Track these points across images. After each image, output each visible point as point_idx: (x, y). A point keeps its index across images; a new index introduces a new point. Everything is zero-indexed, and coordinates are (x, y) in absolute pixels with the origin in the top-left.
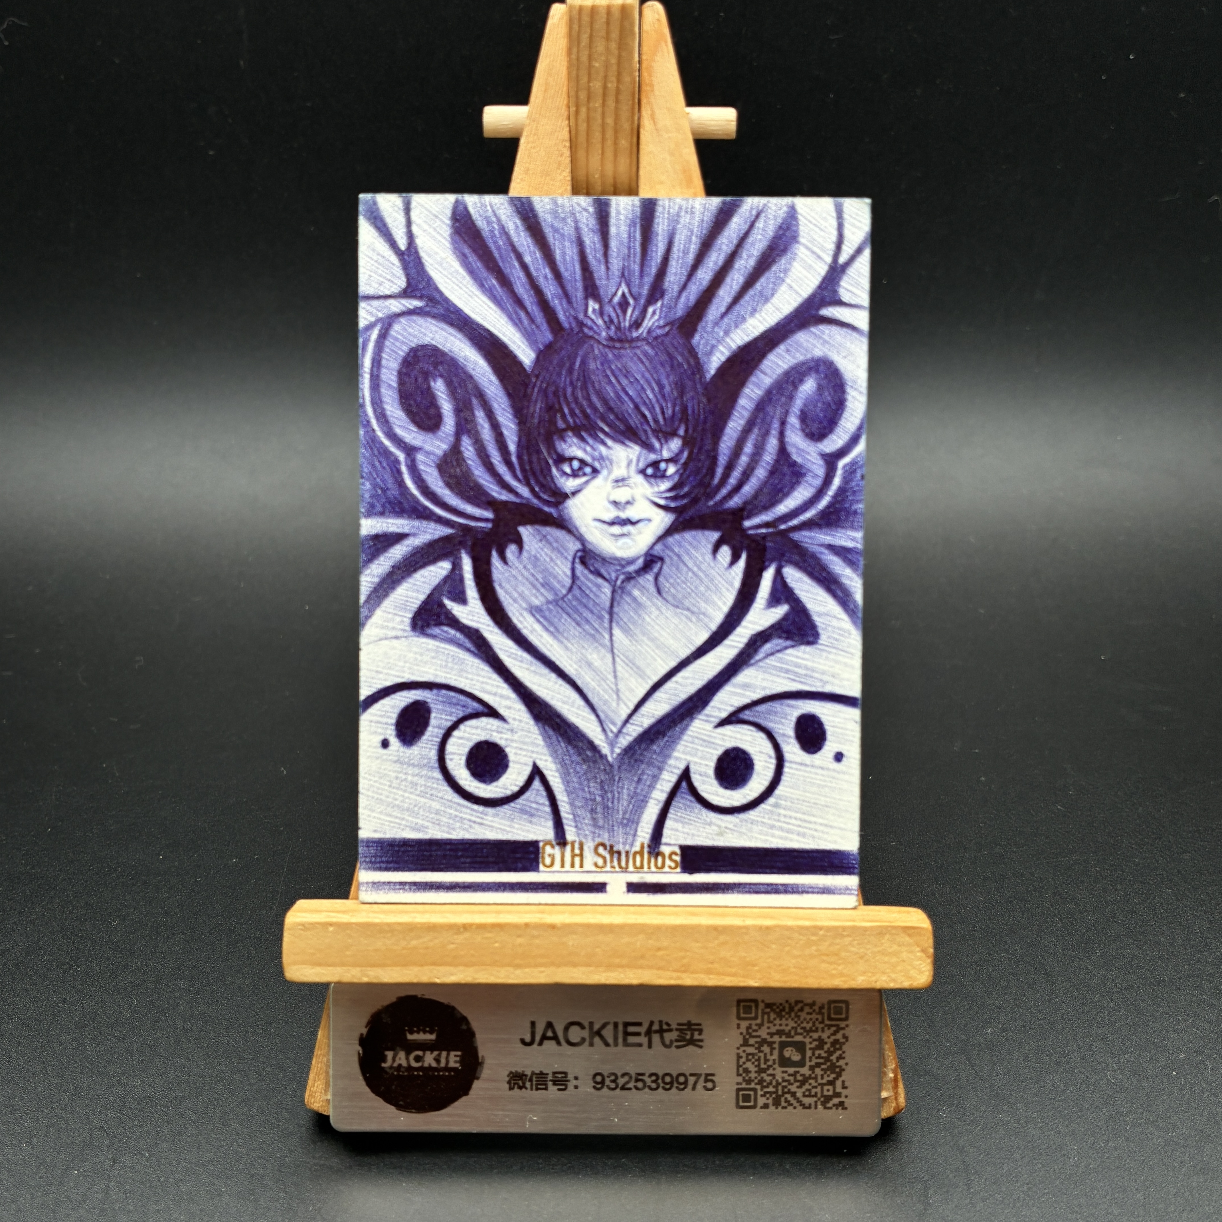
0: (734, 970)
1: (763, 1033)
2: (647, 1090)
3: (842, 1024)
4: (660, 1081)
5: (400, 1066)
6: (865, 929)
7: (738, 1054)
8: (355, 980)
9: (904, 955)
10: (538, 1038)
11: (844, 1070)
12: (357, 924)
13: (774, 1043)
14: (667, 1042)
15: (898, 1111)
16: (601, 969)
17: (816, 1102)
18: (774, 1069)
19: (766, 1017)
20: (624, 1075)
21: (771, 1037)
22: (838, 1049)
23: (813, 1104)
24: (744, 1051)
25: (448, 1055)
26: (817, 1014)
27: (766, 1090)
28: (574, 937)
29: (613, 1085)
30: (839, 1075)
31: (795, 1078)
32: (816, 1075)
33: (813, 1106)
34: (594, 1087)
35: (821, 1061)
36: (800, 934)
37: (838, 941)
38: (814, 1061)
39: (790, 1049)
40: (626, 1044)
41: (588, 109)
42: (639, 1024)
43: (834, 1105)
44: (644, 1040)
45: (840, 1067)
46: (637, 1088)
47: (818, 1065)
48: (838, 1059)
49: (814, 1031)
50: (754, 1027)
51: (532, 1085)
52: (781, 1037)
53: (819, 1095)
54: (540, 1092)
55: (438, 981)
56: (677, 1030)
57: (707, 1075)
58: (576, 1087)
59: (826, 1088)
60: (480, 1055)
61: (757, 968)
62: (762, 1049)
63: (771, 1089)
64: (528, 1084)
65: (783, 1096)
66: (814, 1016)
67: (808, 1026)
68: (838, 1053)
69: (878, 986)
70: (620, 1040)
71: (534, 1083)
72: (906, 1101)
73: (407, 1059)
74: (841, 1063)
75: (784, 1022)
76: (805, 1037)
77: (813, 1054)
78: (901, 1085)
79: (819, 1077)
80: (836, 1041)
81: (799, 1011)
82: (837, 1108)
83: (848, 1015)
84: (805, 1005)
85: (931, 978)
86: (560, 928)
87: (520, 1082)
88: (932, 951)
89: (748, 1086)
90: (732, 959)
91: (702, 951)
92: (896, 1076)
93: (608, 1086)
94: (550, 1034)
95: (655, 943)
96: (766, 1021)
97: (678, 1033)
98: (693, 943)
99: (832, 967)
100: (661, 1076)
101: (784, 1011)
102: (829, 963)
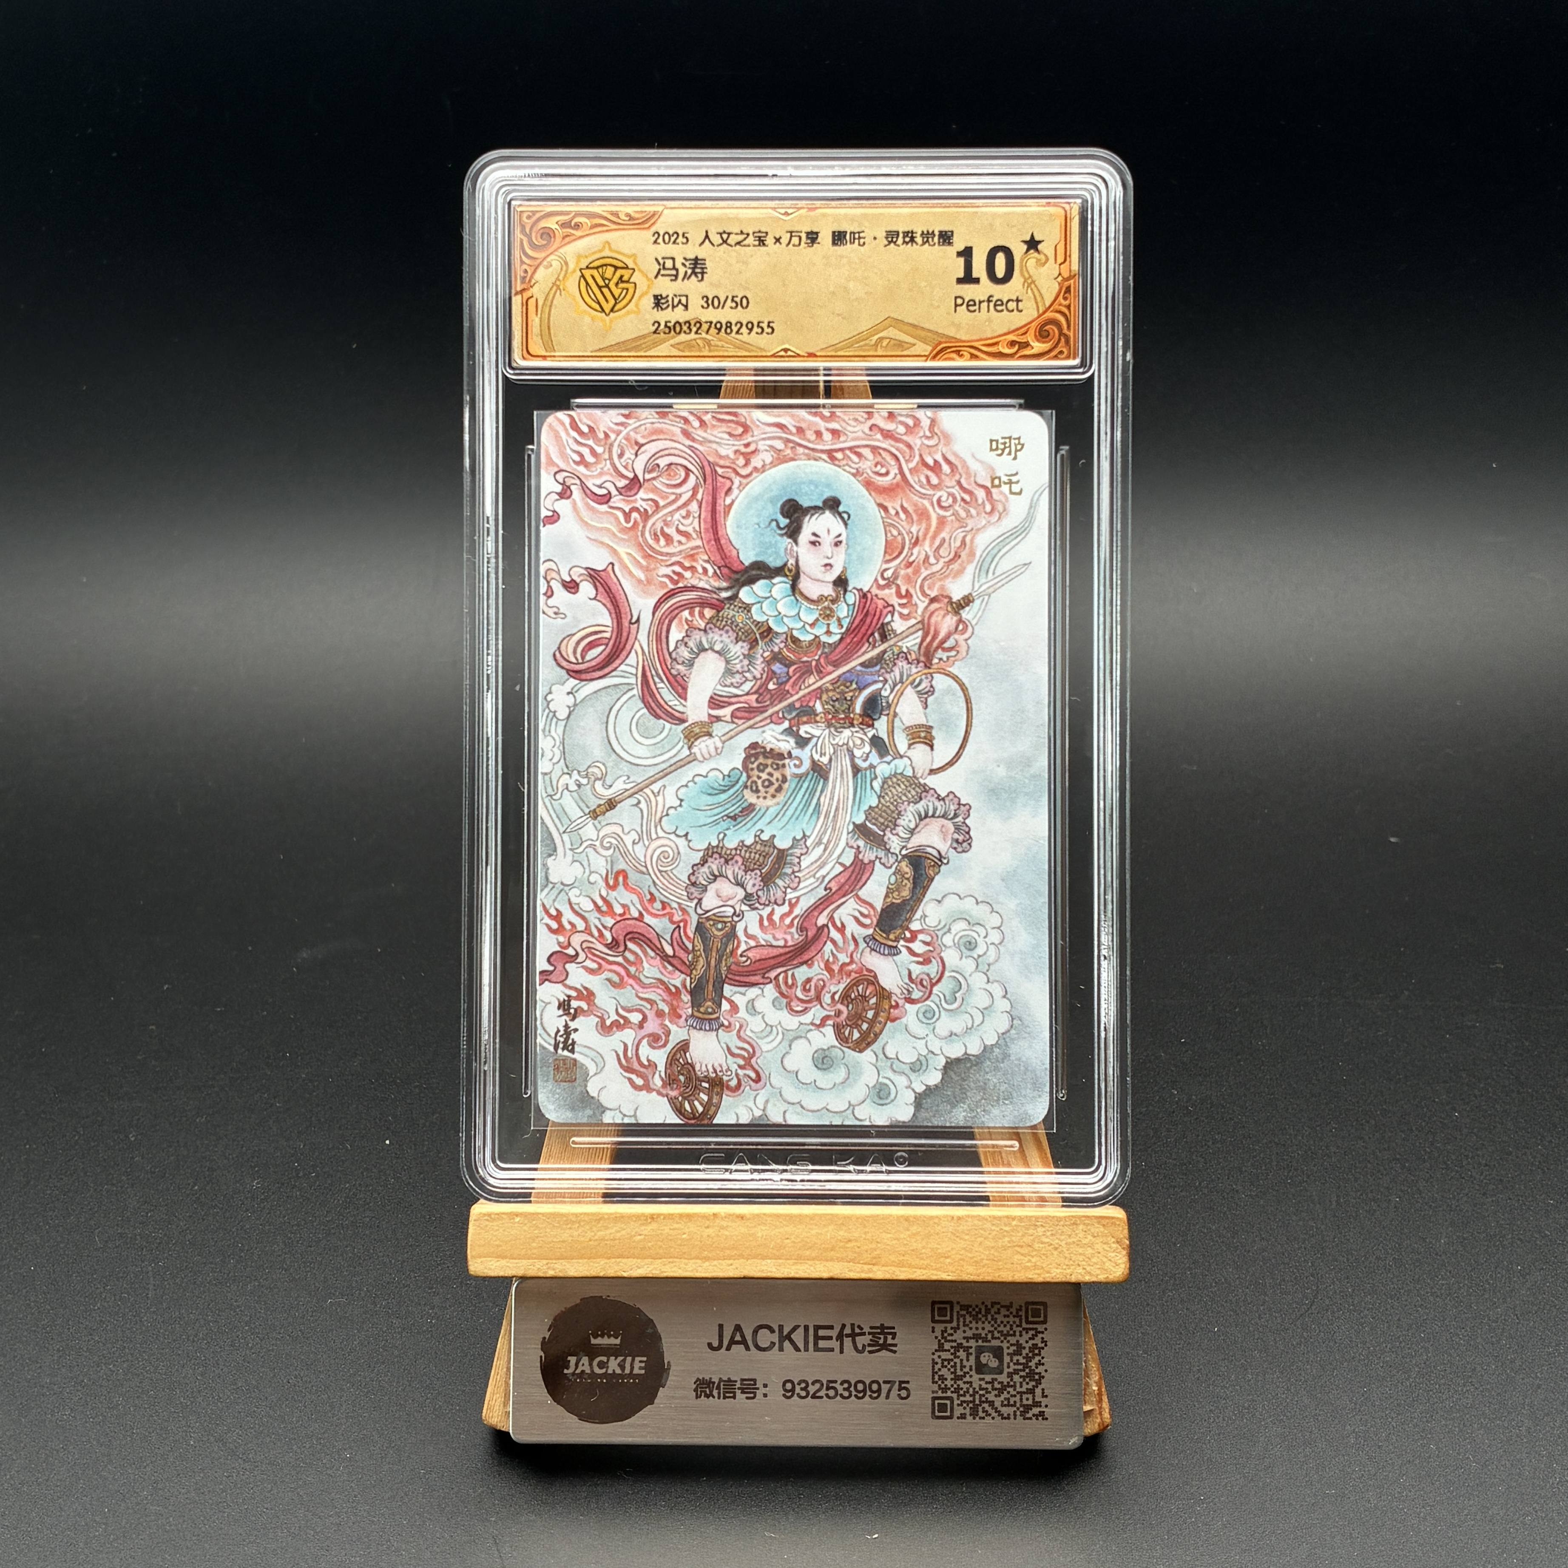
0: (925, 1263)
1: (959, 1336)
2: (838, 1397)
3: (1040, 1328)
4: (852, 1389)
5: (583, 1372)
7: (933, 1360)
8: (541, 1274)
9: (1099, 1247)
10: (726, 1343)
11: (1043, 1377)
13: (971, 1347)
14: (860, 1346)
15: (1104, 1428)
16: (791, 1262)
17: (1015, 1412)
18: (971, 1376)
19: (961, 1320)
20: (813, 1384)
21: (968, 1342)
22: (1037, 1355)
23: (1012, 1414)
24: (939, 1357)
25: (633, 1360)
26: (1014, 1316)
28: (764, 1228)
29: (803, 1394)
30: (1039, 1382)
31: (993, 1386)
32: (1015, 1382)
33: (1012, 1417)
34: (784, 1395)
35: (1021, 1367)
36: (993, 1225)
37: (1031, 1231)
38: (1013, 1367)
39: (987, 1354)
40: (817, 1349)
42: (831, 1327)
43: (1034, 1415)
44: (835, 1344)
45: (1040, 1373)
46: (827, 1396)
47: (1016, 1372)
48: (1037, 1365)
49: (1011, 1335)
50: (950, 1331)
51: (719, 1394)
52: (977, 1341)
53: (1018, 1405)
54: (727, 1400)
55: (625, 1275)
57: (901, 1382)
58: (765, 1395)
59: (1025, 1396)
60: (666, 1362)
61: (948, 1260)
62: (958, 1354)
63: (968, 1398)
64: (715, 1393)
65: (980, 1405)
66: (1011, 1319)
67: (1005, 1330)
68: (1037, 1358)
69: (1073, 1279)
70: (811, 1345)
71: (722, 1390)
72: (1112, 1416)
73: (591, 1365)
74: (1041, 1369)
75: (980, 1325)
76: (1002, 1342)
77: (1012, 1360)
78: (1105, 1398)
79: (1018, 1385)
80: (1035, 1346)
81: (995, 1313)
82: (1037, 1419)
83: (1046, 1317)
84: (1002, 1306)
85: (1127, 1271)
86: (749, 1219)
87: (707, 1390)
88: (1128, 1242)
89: (944, 1395)
90: (924, 1251)
91: (894, 1242)
92: (1100, 1389)
93: (798, 1394)
94: (738, 1338)
95: (846, 1234)
96: (961, 1324)
97: (870, 1337)
98: (884, 1234)
99: (1026, 1259)
100: (853, 1383)
101: (980, 1313)
102: (1022, 1255)
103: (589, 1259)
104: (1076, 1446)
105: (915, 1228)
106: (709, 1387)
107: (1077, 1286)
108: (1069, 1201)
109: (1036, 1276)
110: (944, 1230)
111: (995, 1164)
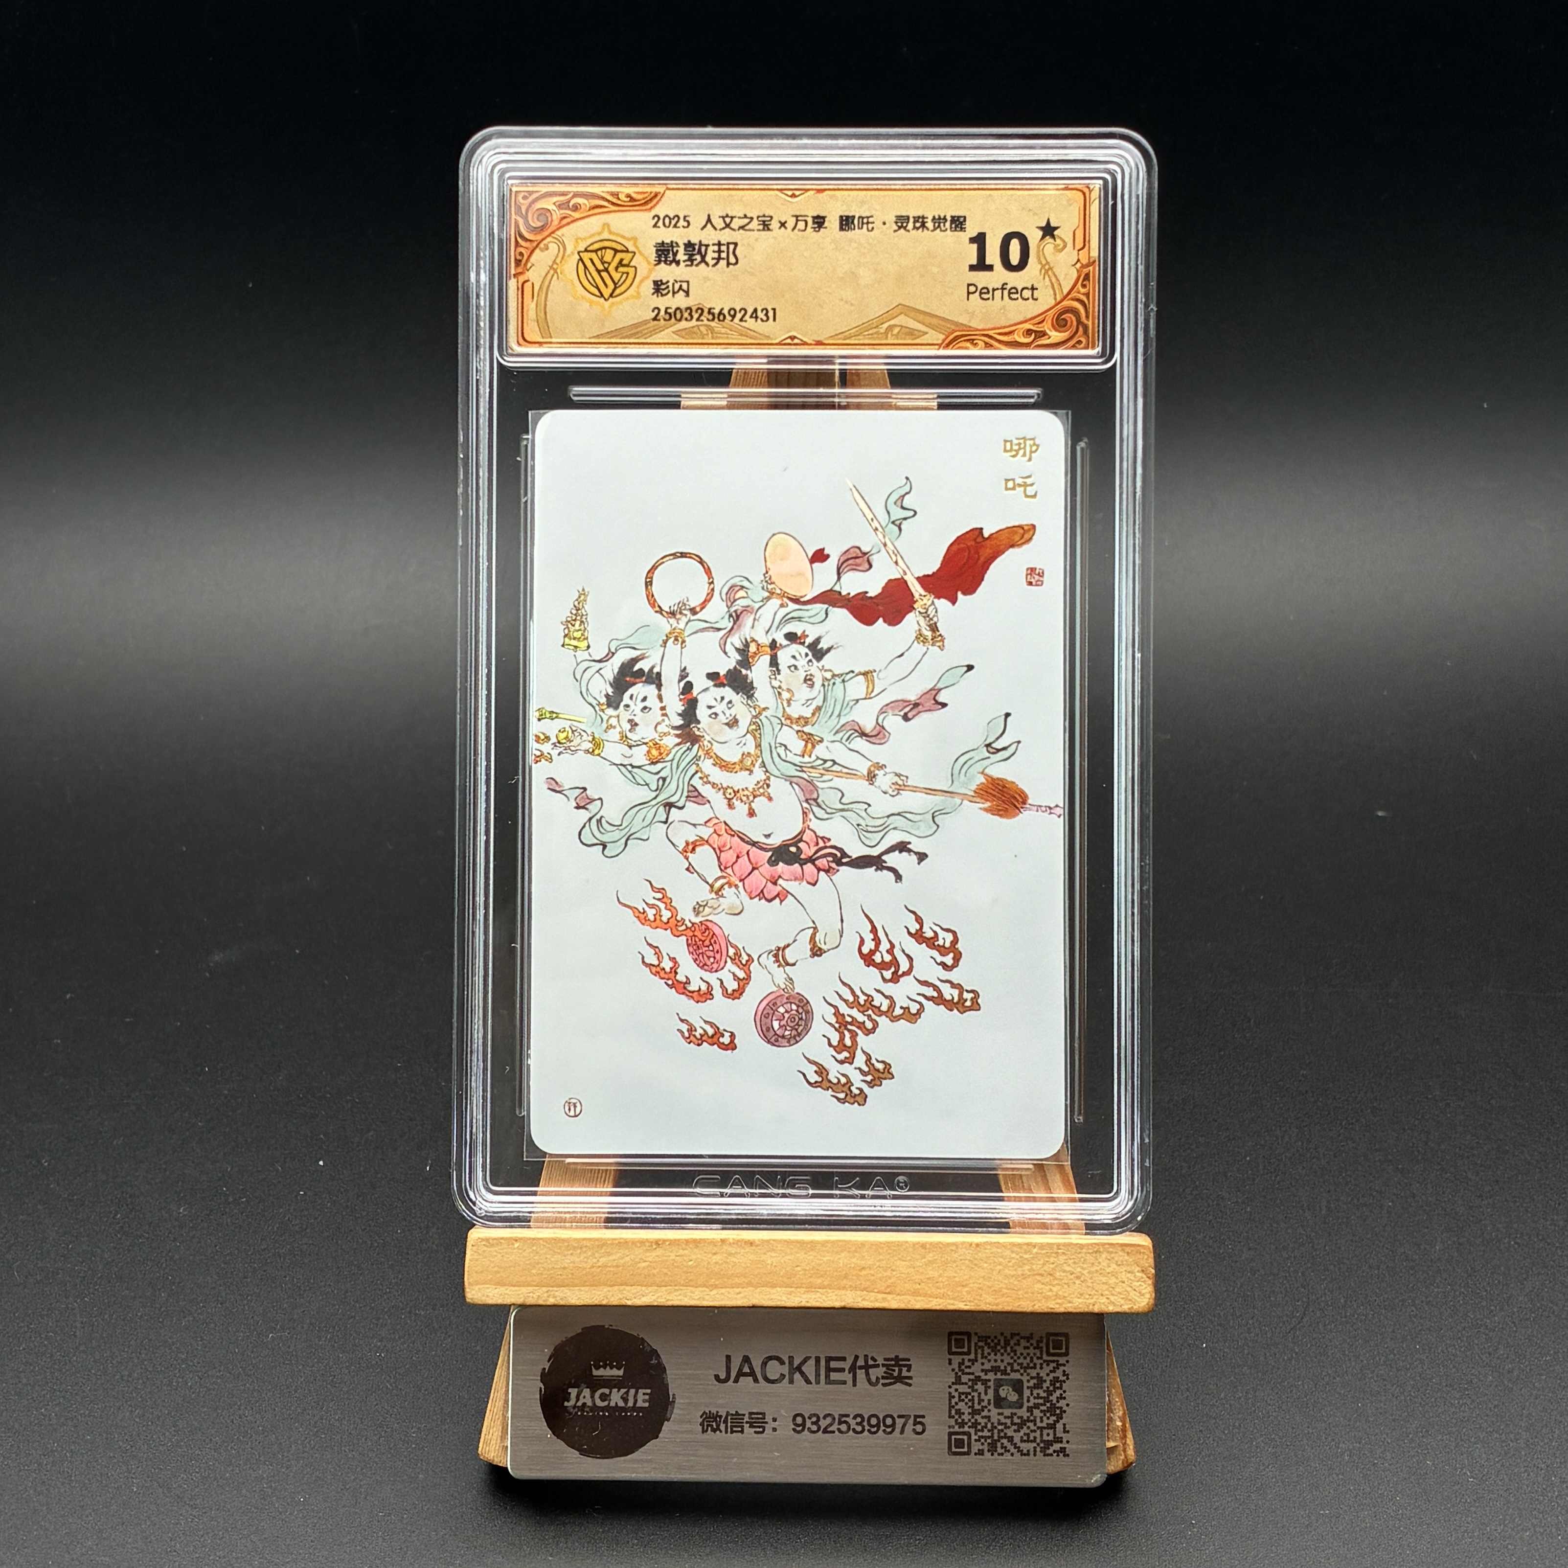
0: (942, 1291)
1: (977, 1369)
2: (851, 1432)
3: (1062, 1360)
4: (865, 1423)
5: (584, 1404)
7: (950, 1393)
8: (541, 1302)
9: (1123, 1276)
10: (733, 1374)
13: (989, 1380)
14: (873, 1379)
15: (1129, 1466)
16: (802, 1290)
17: (1035, 1448)
18: (989, 1411)
19: (979, 1351)
20: (824, 1418)
21: (986, 1374)
22: (1058, 1388)
23: (1032, 1450)
24: (956, 1390)
25: (637, 1393)
26: (1035, 1348)
27: (980, 1434)
28: (774, 1255)
29: (814, 1428)
30: (1060, 1417)
31: (1012, 1421)
32: (1035, 1417)
33: (1032, 1453)
34: (794, 1430)
35: (1041, 1401)
36: (1013, 1252)
37: (1052, 1260)
38: (1033, 1401)
39: (1006, 1388)
40: (829, 1381)
42: (843, 1359)
43: (1054, 1451)
44: (847, 1376)
45: (1061, 1408)
46: (839, 1430)
48: (1059, 1398)
49: (1031, 1368)
50: (967, 1363)
51: (726, 1427)
52: (996, 1374)
53: (1038, 1440)
54: (734, 1434)
55: (629, 1303)
56: (883, 1365)
57: (916, 1417)
58: (775, 1430)
59: (1045, 1432)
60: (671, 1394)
61: (966, 1289)
62: (976, 1387)
63: (986, 1433)
64: (722, 1426)
65: (999, 1441)
66: (1031, 1351)
67: (1025, 1363)
68: (1058, 1392)
69: (1096, 1309)
70: (823, 1377)
71: (729, 1424)
72: (1136, 1451)
73: (592, 1397)
74: (1063, 1403)
75: (999, 1357)
76: (1022, 1375)
77: (1032, 1394)
78: (1129, 1435)
79: (1038, 1420)
80: (1056, 1379)
81: (1015, 1344)
82: (1058, 1455)
83: (1067, 1349)
84: (1022, 1338)
85: (1152, 1301)
86: (757, 1246)
87: (714, 1424)
88: (1153, 1271)
89: (961, 1430)
90: (940, 1279)
91: (909, 1270)
92: (1124, 1425)
93: (809, 1428)
94: (746, 1369)
95: (859, 1262)
96: (979, 1356)
97: (884, 1369)
98: (898, 1263)
99: (1047, 1288)
100: (866, 1417)
101: (999, 1344)
102: (1043, 1284)
103: (591, 1286)
104: (1099, 1484)
105: (931, 1255)
106: (716, 1421)
107: (1099, 1317)
108: (1092, 1227)
109: (1057, 1306)
110: (962, 1258)
111: (1015, 1190)
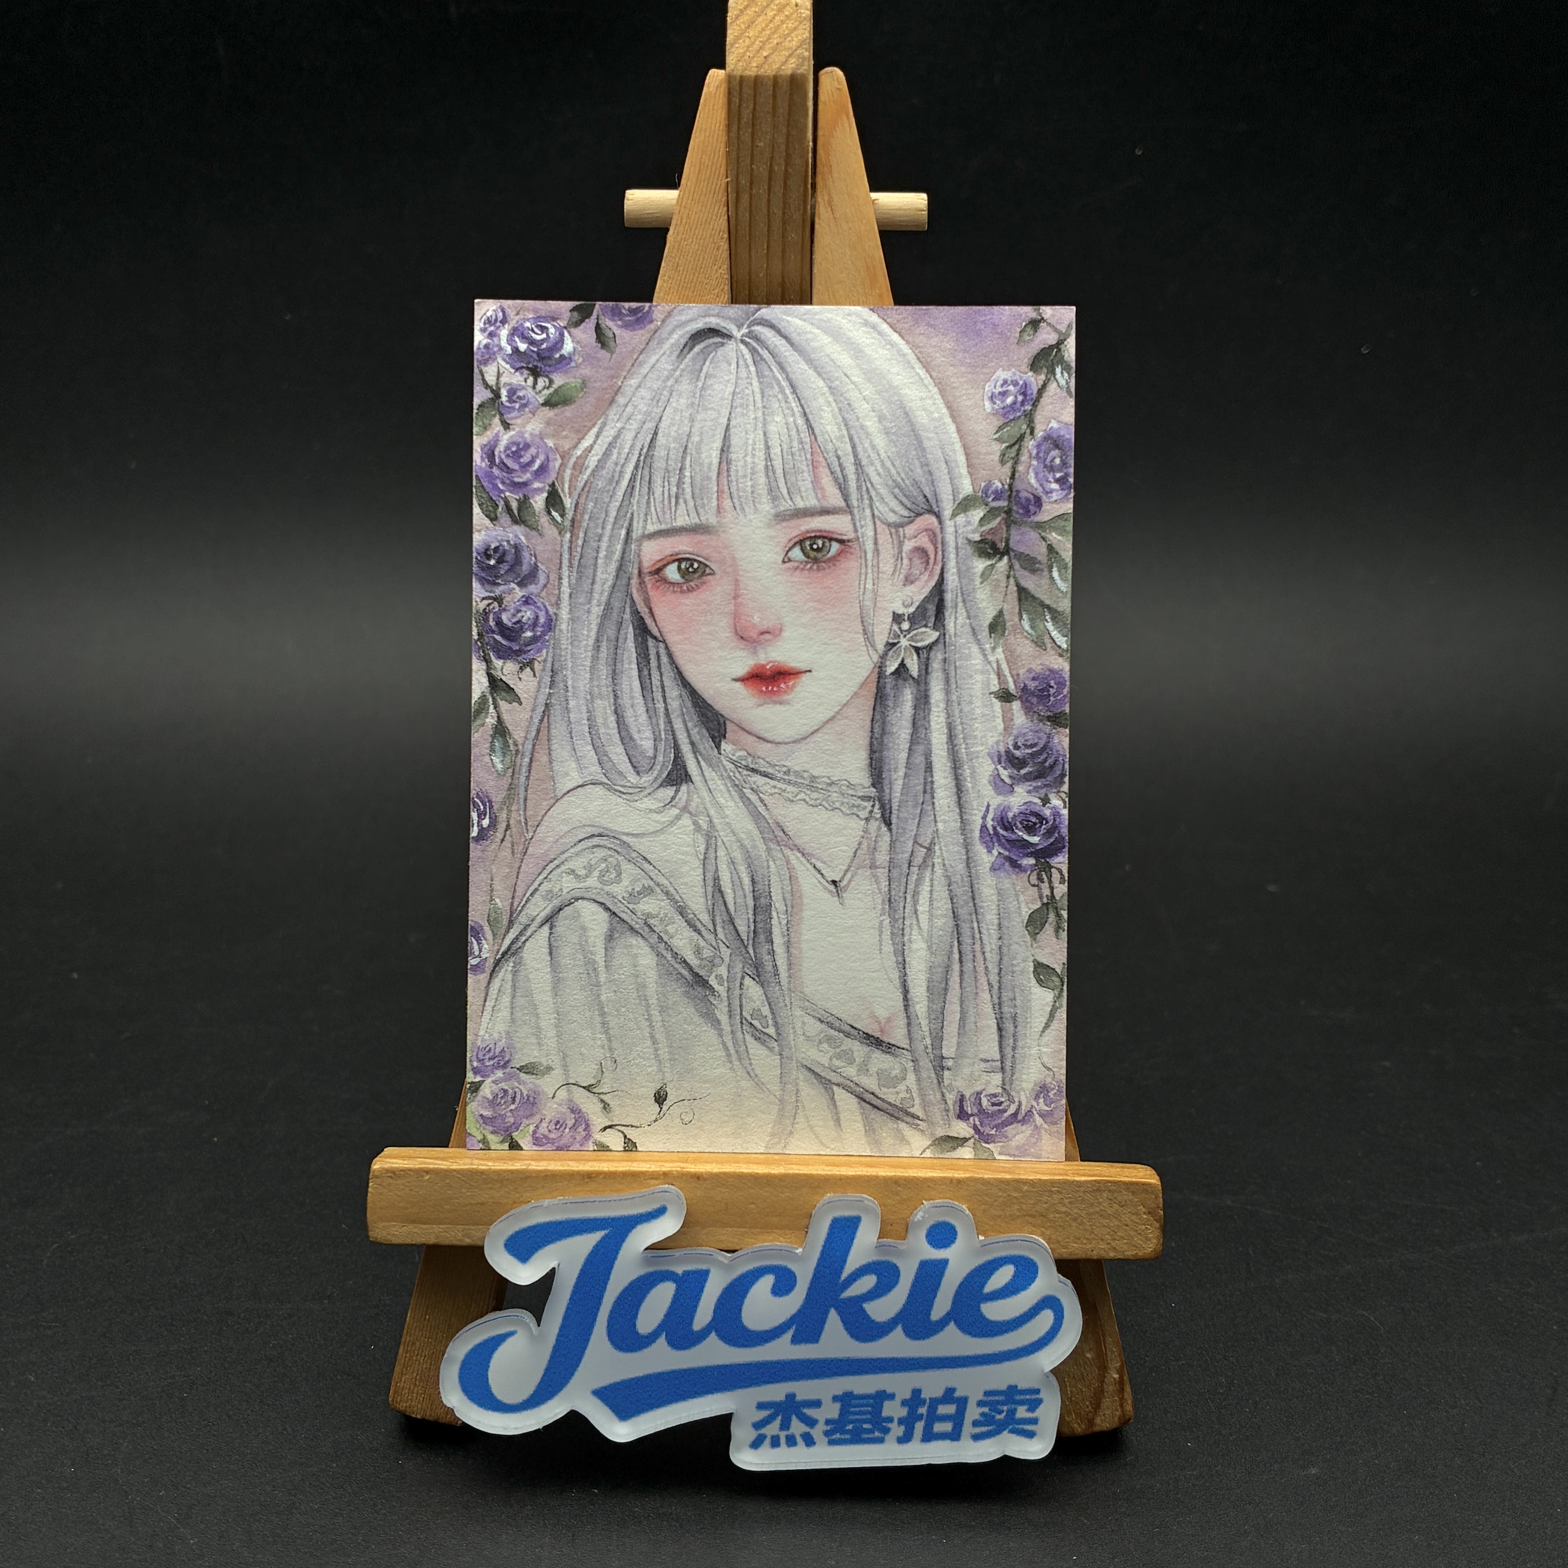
6: (1079, 1184)
12: (457, 1171)
41: (751, 195)
